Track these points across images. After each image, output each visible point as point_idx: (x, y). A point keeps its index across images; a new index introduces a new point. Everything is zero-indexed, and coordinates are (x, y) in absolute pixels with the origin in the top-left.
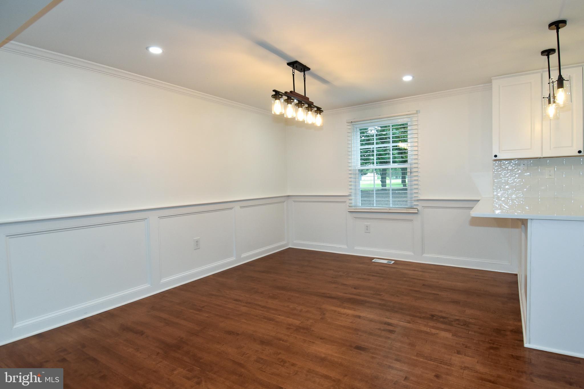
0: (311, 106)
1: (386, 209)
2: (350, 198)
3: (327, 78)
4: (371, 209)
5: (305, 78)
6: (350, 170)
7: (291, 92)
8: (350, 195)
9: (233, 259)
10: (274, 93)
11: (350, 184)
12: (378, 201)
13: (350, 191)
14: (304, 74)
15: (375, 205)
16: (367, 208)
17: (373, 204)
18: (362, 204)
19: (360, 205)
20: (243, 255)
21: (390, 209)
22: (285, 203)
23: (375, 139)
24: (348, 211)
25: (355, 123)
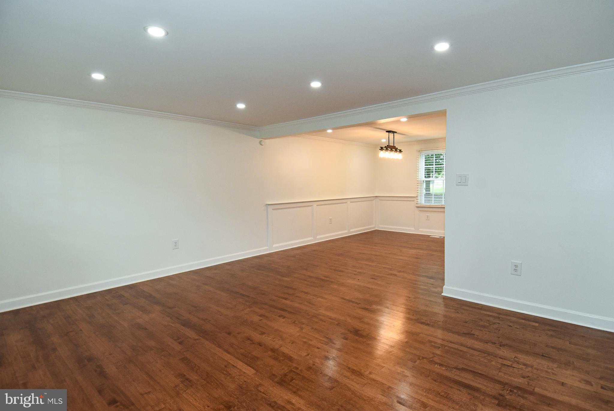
0: (396, 150)
1: (439, 205)
2: (417, 198)
3: (405, 134)
4: (430, 205)
5: (394, 137)
6: (418, 181)
7: (387, 146)
8: (417, 197)
9: (346, 231)
10: (380, 148)
11: (417, 189)
12: (435, 200)
13: (417, 194)
14: (394, 135)
15: (433, 203)
16: (428, 204)
17: (432, 202)
18: (425, 202)
19: (424, 203)
20: (351, 230)
21: (442, 205)
22: (374, 201)
23: (434, 162)
24: (416, 207)
25: (421, 152)
